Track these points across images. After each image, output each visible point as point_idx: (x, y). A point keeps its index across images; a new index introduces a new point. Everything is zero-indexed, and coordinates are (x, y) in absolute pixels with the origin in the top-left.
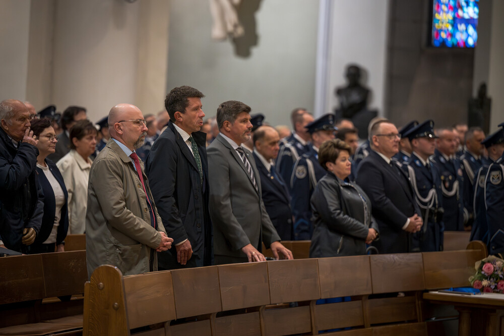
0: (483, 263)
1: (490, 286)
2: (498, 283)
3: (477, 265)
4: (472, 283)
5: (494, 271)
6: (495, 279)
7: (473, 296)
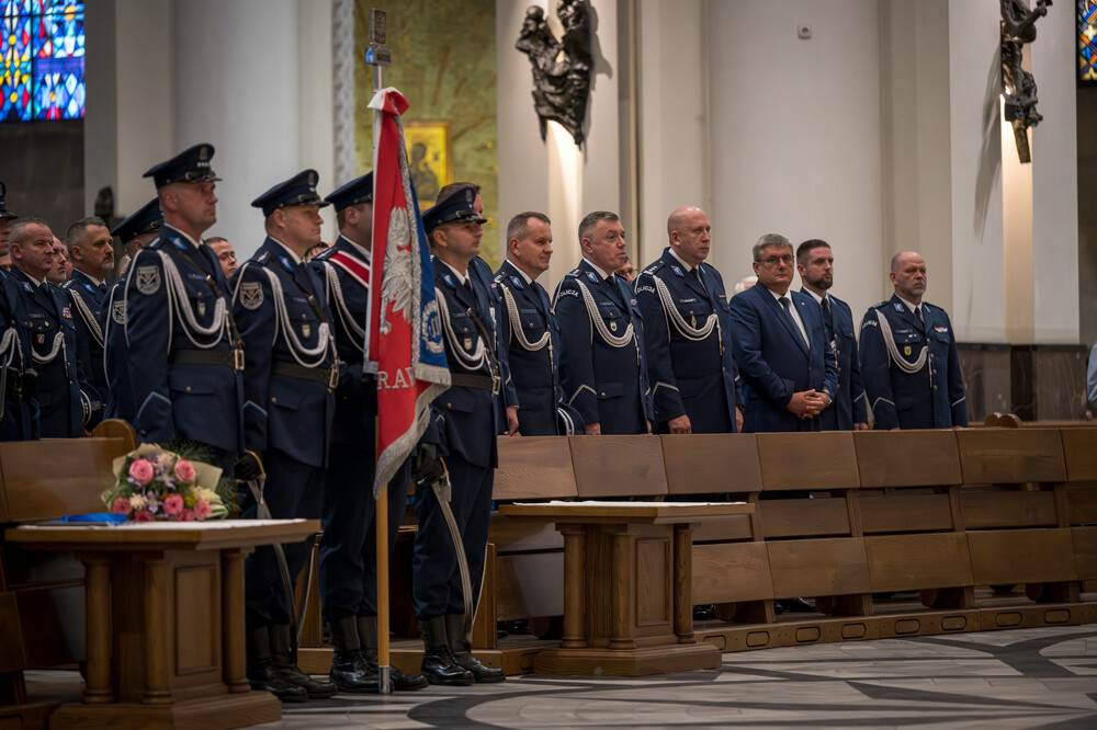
0: (130, 461)
1: (147, 508)
2: (163, 501)
3: (118, 466)
4: (109, 505)
5: (155, 475)
6: (157, 493)
7: (111, 527)
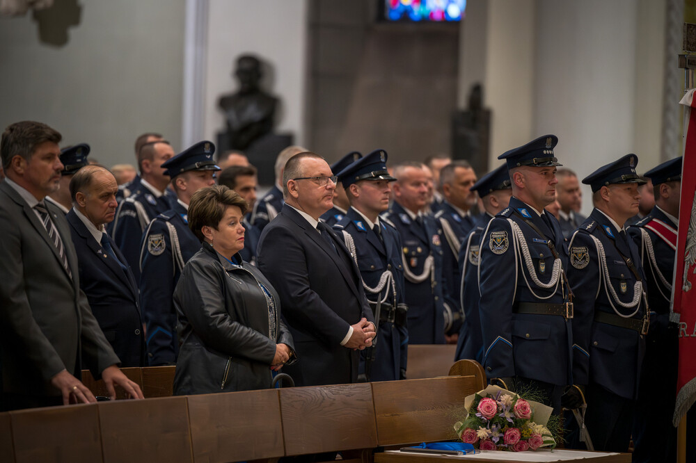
0: (479, 398)
1: (491, 438)
2: (504, 433)
3: (468, 402)
4: (460, 434)
5: (498, 412)
6: (499, 426)
7: (461, 456)
